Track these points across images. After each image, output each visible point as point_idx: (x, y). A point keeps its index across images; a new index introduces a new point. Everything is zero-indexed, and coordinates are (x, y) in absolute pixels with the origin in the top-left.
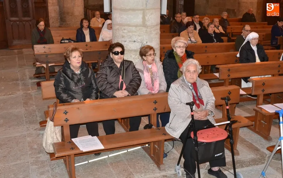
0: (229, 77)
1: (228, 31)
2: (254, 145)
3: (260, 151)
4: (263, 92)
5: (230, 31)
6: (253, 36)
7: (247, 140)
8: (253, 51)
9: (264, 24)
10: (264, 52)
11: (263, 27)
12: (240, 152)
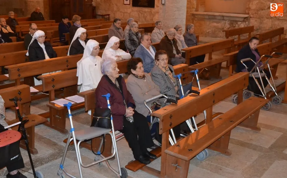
0: (19, 76)
1: (18, 30)
2: (52, 140)
3: (58, 145)
4: (54, 87)
5: (20, 31)
6: (39, 34)
7: (45, 137)
8: (42, 48)
9: (52, 22)
10: (52, 48)
11: (52, 25)
12: (38, 150)
